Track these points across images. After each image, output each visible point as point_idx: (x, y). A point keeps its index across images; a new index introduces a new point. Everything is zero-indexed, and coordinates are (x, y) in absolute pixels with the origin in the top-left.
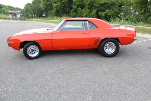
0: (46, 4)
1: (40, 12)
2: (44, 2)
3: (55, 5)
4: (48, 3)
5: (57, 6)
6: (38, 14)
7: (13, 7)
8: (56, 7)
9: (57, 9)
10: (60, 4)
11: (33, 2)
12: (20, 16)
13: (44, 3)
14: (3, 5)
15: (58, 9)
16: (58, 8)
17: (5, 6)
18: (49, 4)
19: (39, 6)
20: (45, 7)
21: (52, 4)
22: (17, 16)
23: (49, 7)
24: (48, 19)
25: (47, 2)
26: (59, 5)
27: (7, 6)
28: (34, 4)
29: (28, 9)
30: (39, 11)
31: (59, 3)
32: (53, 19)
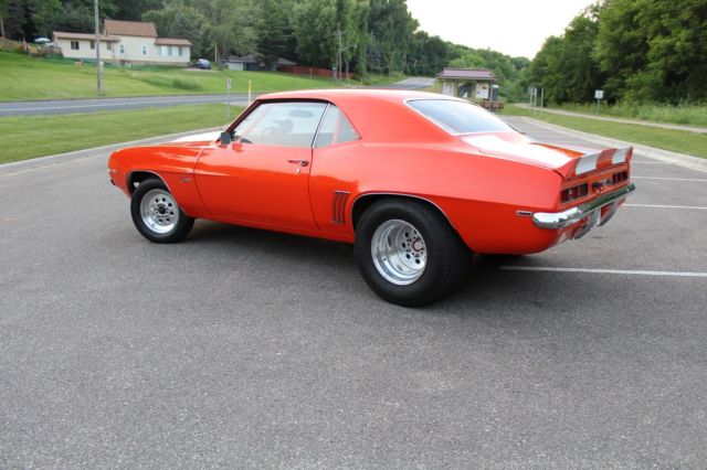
0: (622, 41)
1: (589, 79)
2: (612, 30)
3: (659, 42)
4: (628, 35)
5: (670, 49)
6: (581, 88)
7: (501, 55)
8: (665, 55)
9: (666, 62)
10: (687, 40)
11: (569, 33)
12: (487, 91)
13: (611, 34)
14: (466, 48)
15: (674, 65)
16: (672, 60)
17: (472, 51)
18: (634, 39)
19: (588, 50)
20: (616, 54)
21: (649, 37)
22: (477, 90)
23: (633, 55)
24: (613, 115)
25: (624, 29)
26: (678, 44)
27: (479, 51)
28: (572, 39)
29: (546, 65)
30: (588, 74)
31: (684, 34)
32: (635, 115)
